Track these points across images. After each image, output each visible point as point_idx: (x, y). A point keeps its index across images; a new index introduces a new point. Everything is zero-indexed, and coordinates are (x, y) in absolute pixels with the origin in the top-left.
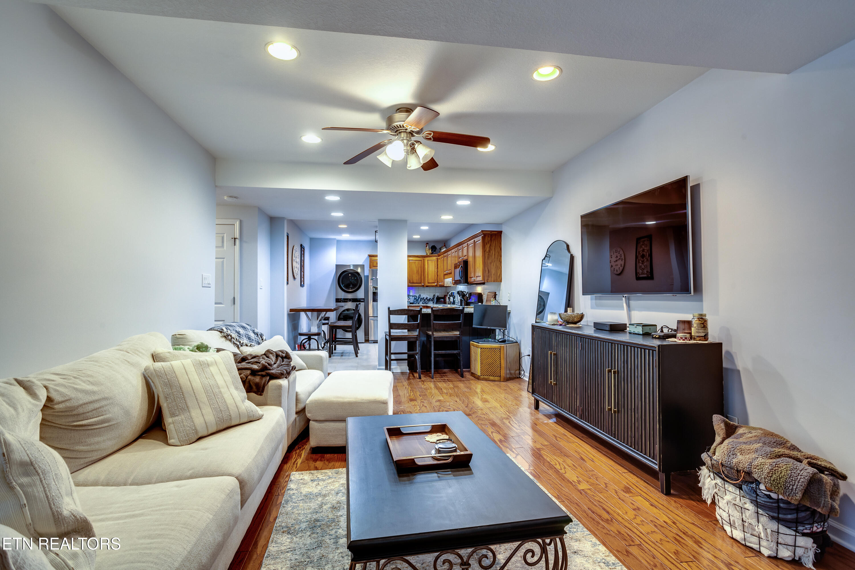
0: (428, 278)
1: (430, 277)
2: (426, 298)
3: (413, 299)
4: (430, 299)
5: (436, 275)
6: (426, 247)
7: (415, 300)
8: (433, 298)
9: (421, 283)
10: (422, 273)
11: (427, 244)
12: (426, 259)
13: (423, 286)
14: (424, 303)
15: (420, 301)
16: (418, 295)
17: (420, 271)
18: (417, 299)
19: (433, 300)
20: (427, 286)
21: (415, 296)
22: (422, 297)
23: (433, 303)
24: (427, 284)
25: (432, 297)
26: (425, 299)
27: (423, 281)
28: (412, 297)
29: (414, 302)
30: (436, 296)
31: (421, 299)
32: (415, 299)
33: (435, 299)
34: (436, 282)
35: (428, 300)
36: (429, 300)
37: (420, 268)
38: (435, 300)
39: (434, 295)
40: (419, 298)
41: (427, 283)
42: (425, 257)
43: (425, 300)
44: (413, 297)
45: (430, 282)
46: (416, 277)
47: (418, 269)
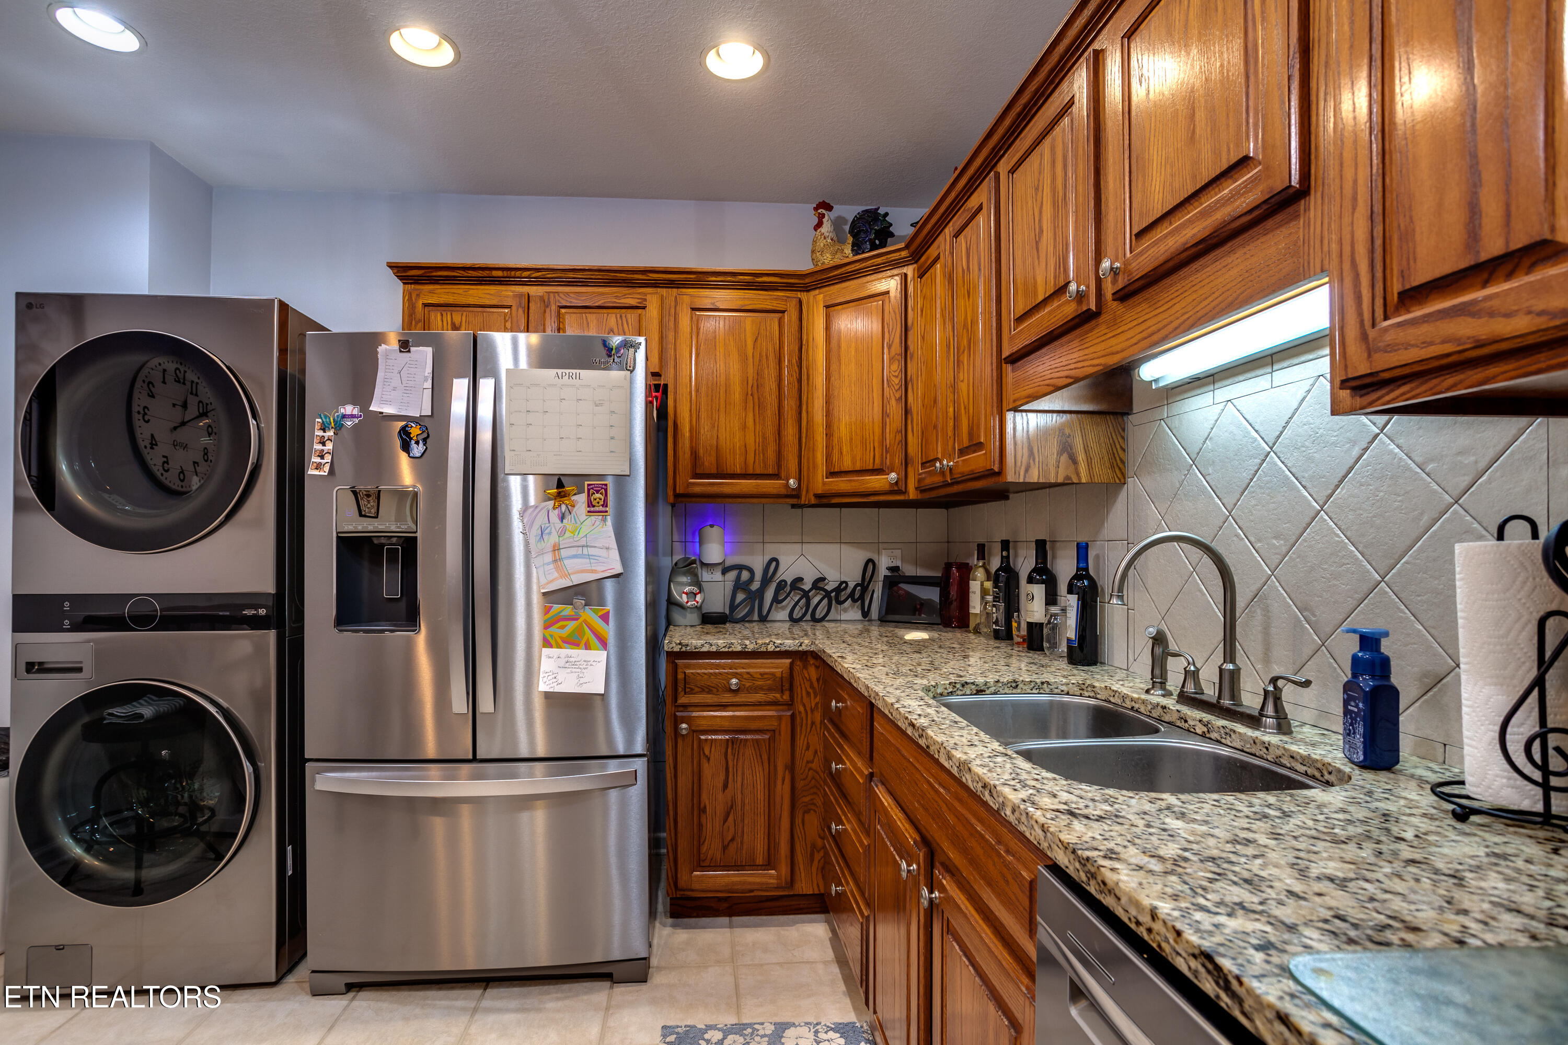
0: (829, 435)
1: (843, 430)
2: (819, 583)
3: (730, 585)
4: (838, 590)
5: (895, 409)
6: (819, 225)
7: (740, 597)
8: (864, 585)
9: (776, 476)
10: (789, 405)
11: (825, 206)
12: (816, 301)
13: (795, 494)
14: (797, 614)
15: (776, 600)
16: (758, 563)
17: (770, 385)
18: (755, 586)
19: (862, 598)
20: (825, 501)
21: (740, 568)
22: (787, 573)
23: (866, 614)
24: (820, 482)
25: (853, 577)
26: (807, 586)
27: (792, 464)
28: (718, 576)
29: (733, 607)
30: (883, 572)
31: (781, 585)
32: (739, 586)
33: (878, 588)
34: (898, 460)
35: (827, 594)
36: (837, 596)
37: (773, 364)
38: (878, 595)
39: (870, 561)
40: (766, 581)
41: (821, 470)
42: (807, 289)
43: (805, 594)
44: (725, 571)
45: (847, 464)
46: (744, 427)
47: (759, 374)
